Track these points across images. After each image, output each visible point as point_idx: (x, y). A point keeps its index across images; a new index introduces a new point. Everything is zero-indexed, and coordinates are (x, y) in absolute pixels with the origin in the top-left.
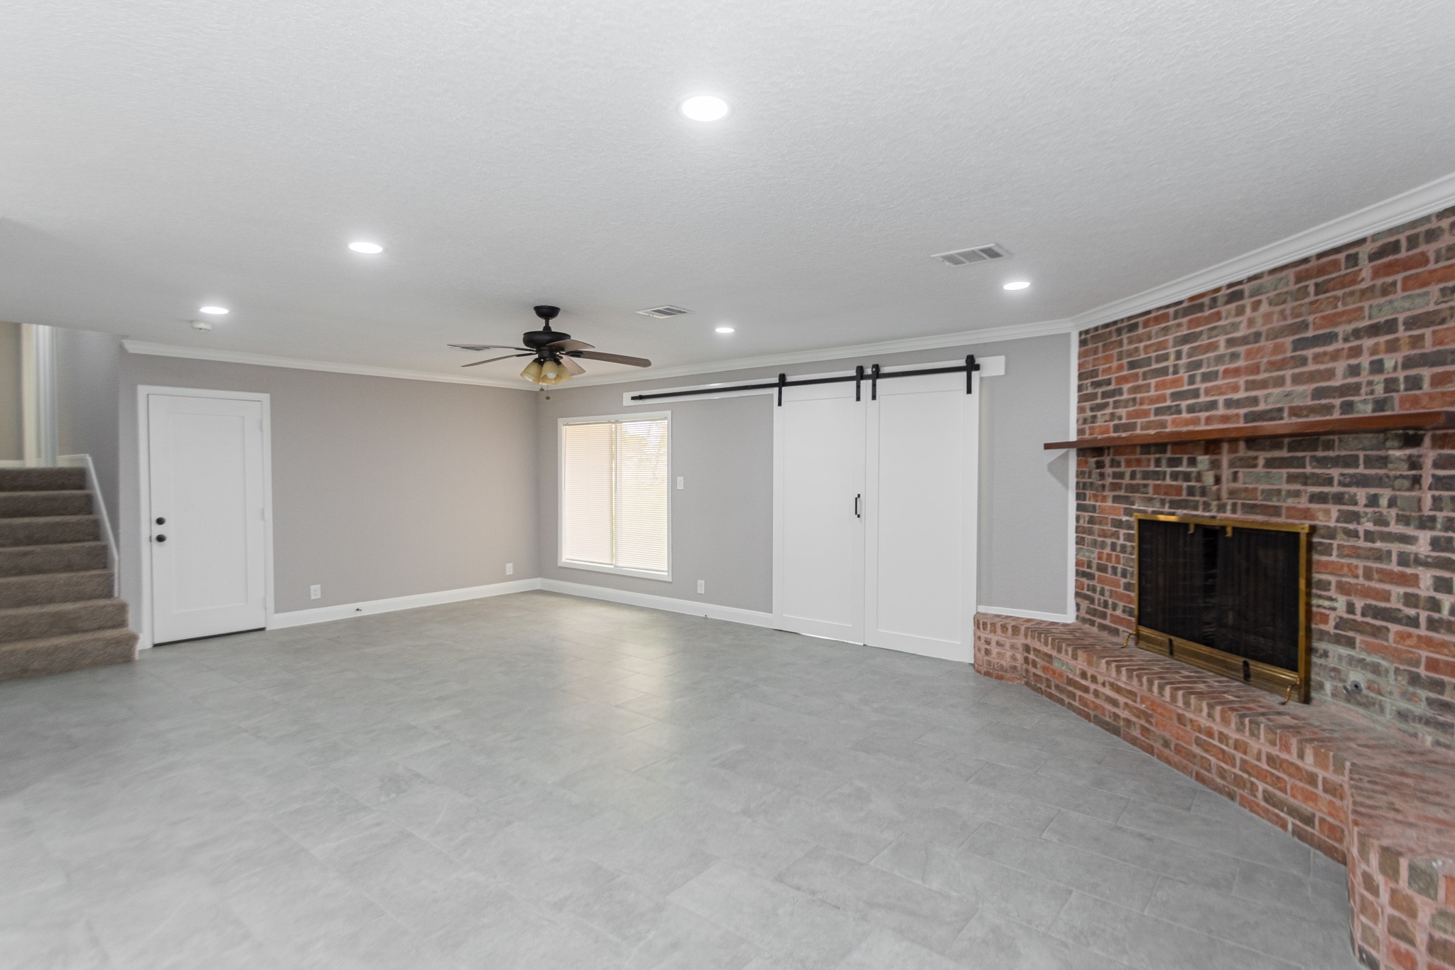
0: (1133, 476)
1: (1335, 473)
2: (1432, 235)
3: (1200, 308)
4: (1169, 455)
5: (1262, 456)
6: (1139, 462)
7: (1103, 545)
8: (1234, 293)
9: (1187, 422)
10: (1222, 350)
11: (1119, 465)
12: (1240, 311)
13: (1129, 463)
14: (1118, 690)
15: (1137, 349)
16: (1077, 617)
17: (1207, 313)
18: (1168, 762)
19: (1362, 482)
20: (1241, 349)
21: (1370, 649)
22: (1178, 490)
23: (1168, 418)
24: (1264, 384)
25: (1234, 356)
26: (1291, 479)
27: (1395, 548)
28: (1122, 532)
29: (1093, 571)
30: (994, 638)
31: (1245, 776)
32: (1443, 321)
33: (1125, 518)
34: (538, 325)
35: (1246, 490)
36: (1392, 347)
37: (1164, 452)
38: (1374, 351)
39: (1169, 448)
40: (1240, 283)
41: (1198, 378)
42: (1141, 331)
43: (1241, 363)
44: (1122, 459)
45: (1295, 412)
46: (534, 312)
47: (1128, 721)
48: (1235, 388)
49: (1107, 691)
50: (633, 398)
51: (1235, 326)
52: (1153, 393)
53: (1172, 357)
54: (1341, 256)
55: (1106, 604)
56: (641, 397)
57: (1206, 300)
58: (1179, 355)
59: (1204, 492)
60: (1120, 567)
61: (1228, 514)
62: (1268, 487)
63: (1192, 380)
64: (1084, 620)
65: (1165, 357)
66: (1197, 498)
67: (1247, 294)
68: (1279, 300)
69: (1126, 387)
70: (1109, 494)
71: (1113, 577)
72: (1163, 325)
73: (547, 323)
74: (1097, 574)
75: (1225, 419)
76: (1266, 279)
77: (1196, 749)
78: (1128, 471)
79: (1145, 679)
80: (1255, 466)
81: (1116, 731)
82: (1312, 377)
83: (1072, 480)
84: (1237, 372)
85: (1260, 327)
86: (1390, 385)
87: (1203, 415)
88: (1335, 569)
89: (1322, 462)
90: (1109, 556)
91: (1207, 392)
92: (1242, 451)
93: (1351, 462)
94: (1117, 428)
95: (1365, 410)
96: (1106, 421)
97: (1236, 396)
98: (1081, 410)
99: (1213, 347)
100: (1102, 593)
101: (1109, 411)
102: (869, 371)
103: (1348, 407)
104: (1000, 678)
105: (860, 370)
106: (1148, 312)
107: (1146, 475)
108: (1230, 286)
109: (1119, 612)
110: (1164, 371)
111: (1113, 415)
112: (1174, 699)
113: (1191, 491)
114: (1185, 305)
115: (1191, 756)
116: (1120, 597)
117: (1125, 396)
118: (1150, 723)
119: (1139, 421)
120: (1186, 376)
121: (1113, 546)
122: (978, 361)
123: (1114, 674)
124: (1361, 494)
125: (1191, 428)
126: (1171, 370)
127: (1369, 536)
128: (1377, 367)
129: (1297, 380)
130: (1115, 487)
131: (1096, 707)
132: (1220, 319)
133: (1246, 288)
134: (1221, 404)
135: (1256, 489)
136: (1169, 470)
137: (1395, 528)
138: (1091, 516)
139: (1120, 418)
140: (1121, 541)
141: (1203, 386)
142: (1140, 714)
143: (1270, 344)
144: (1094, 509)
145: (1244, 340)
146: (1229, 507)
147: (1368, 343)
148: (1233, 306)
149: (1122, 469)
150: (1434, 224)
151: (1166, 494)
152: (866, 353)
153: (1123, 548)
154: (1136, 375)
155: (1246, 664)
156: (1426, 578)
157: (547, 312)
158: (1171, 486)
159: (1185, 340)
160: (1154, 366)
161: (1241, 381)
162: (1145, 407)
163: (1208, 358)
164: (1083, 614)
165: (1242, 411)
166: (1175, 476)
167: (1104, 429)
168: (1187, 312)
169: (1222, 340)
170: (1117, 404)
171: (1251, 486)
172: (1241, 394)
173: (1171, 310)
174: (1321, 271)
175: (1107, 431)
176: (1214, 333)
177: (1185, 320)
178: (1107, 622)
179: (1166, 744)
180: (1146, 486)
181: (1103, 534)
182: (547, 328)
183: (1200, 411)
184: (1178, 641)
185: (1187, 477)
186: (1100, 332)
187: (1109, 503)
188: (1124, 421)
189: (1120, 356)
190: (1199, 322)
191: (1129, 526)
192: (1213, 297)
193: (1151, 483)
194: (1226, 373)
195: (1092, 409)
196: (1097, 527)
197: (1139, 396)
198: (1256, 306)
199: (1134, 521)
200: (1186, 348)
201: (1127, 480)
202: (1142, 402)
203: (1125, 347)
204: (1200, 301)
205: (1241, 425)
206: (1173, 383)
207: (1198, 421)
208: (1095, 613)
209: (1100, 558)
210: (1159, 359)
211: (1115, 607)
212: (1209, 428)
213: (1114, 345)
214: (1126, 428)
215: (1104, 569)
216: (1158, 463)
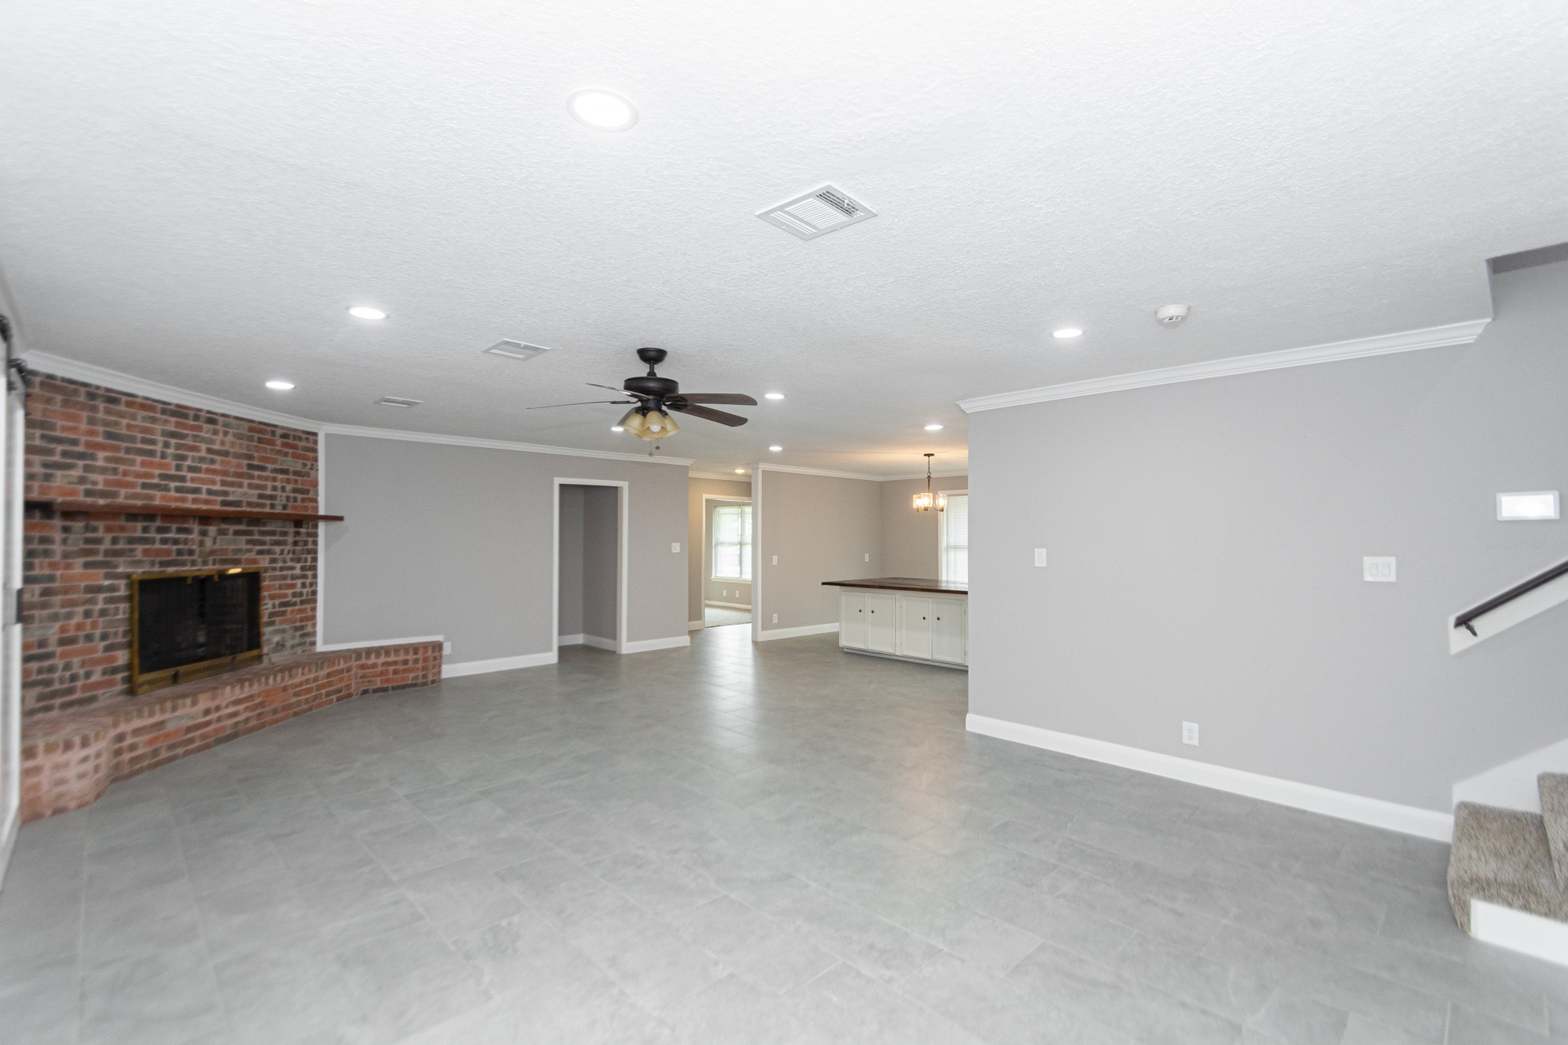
0: (115, 541)
1: (268, 538)
2: (300, 439)
3: (186, 416)
4: (158, 523)
5: (232, 528)
6: (122, 529)
7: (69, 616)
8: (212, 419)
9: (176, 500)
10: (203, 453)
11: (96, 530)
12: (215, 433)
13: (108, 529)
14: (240, 702)
15: (117, 424)
17: (191, 422)
18: (276, 722)
19: (277, 543)
20: (218, 458)
21: (282, 623)
22: (168, 552)
23: (158, 494)
24: (232, 484)
25: (213, 461)
26: (248, 542)
27: (290, 573)
28: (101, 596)
29: (54, 647)
32: (303, 476)
33: (107, 583)
35: (221, 550)
36: (288, 481)
37: (155, 520)
38: (282, 481)
39: (159, 518)
40: (216, 414)
41: (185, 469)
42: (122, 408)
43: (217, 467)
44: (101, 525)
45: (249, 504)
47: (247, 720)
48: (213, 482)
49: (230, 710)
51: (212, 442)
52: (137, 468)
53: (160, 444)
54: (269, 428)
55: (74, 678)
57: (191, 413)
58: (166, 445)
59: (191, 552)
61: (210, 567)
62: (236, 547)
63: (178, 468)
65: (153, 442)
66: (185, 557)
67: (220, 424)
68: (238, 436)
69: (101, 455)
70: (78, 563)
71: (88, 645)
72: (152, 414)
74: (59, 650)
75: (207, 502)
76: (232, 420)
77: (293, 700)
78: (108, 537)
80: (228, 534)
81: (235, 736)
82: (258, 487)
84: (214, 472)
85: (226, 448)
86: (288, 498)
87: (190, 496)
88: (269, 588)
89: (262, 533)
90: (79, 627)
91: (193, 480)
92: (220, 524)
93: (273, 533)
94: (88, 493)
95: (278, 510)
96: (70, 483)
97: (214, 488)
99: (198, 450)
100: (67, 667)
101: (76, 473)
103: (272, 506)
107: (131, 541)
108: (209, 412)
109: (96, 677)
110: (152, 453)
111: (82, 480)
112: (283, 679)
113: (179, 552)
114: (172, 407)
116: (98, 662)
117: (100, 463)
118: (265, 707)
119: (122, 491)
120: (174, 463)
121: (87, 614)
124: (277, 549)
125: (179, 504)
126: (159, 454)
127: (282, 569)
128: (283, 489)
129: (250, 486)
130: (84, 553)
131: (218, 731)
132: (201, 431)
133: (220, 419)
134: (204, 491)
135: (227, 549)
136: (158, 536)
137: (290, 564)
138: (43, 589)
139: (95, 483)
140: (100, 606)
141: (190, 475)
142: (255, 707)
143: (235, 461)
144: (51, 578)
145: (219, 453)
147: (280, 476)
148: (211, 427)
149: (100, 534)
150: (300, 434)
151: (155, 556)
153: (103, 613)
154: (119, 447)
156: (299, 582)
158: (160, 549)
159: (173, 435)
160: (139, 446)
161: (218, 478)
162: (130, 479)
163: (192, 456)
165: (218, 499)
166: (164, 541)
167: (64, 489)
168: (174, 414)
169: (203, 447)
170: (87, 468)
171: (225, 547)
172: (217, 487)
174: (260, 431)
175: (73, 493)
176: (198, 439)
177: (172, 420)
178: (76, 696)
179: (275, 712)
180: (131, 550)
181: (73, 603)
183: (188, 492)
184: (185, 669)
185: (176, 542)
187: (78, 570)
188: (100, 487)
189: (92, 421)
190: (185, 426)
191: (112, 588)
192: (197, 413)
193: (140, 548)
194: (208, 471)
195: (46, 465)
196: (57, 599)
197: (122, 468)
198: (226, 434)
199: (122, 583)
200: (173, 441)
201: (107, 545)
202: (125, 474)
203: (101, 415)
204: (186, 411)
205: (218, 507)
206: (160, 466)
207: (184, 500)
208: (54, 695)
209: (63, 630)
210: (144, 441)
211: (88, 675)
212: (195, 506)
213: (83, 406)
214: (103, 494)
215: (72, 641)
216: (145, 530)
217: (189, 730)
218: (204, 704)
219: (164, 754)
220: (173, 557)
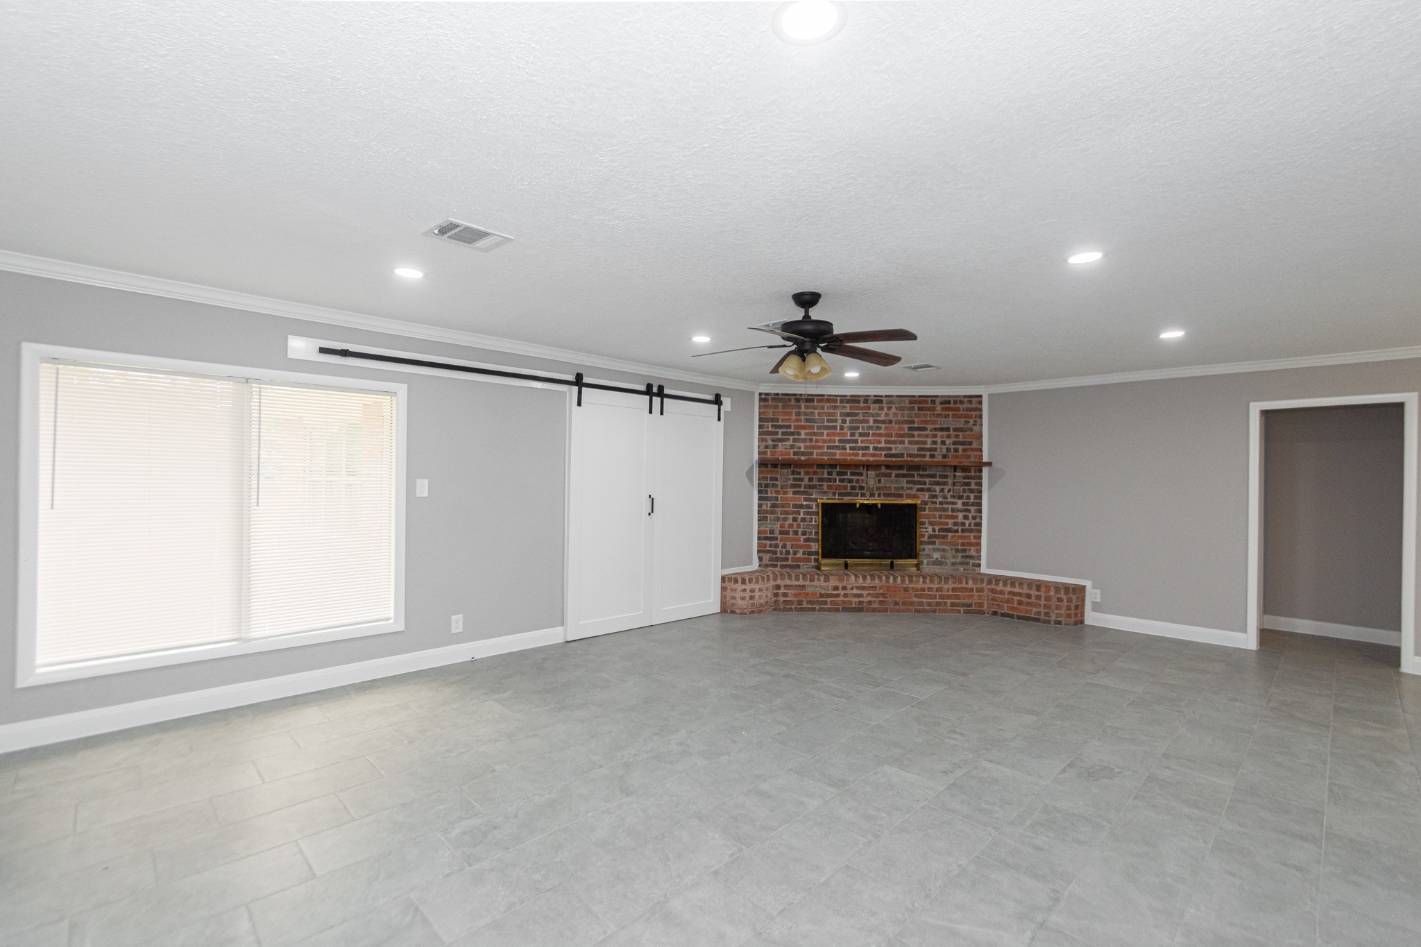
0: (811, 480)
1: (927, 480)
2: (961, 402)
3: (858, 402)
4: (838, 469)
5: (894, 473)
6: (815, 473)
7: (785, 519)
8: (878, 400)
9: (850, 455)
10: (871, 423)
11: (799, 473)
12: (881, 409)
13: (807, 473)
14: (863, 588)
15: (812, 413)
16: (760, 566)
17: (862, 405)
18: (898, 611)
19: (938, 483)
20: (883, 426)
21: (942, 544)
22: (845, 488)
23: (838, 452)
24: (894, 442)
25: (878, 428)
26: (908, 482)
27: (950, 506)
28: (802, 510)
29: (777, 535)
30: (757, 587)
31: (942, 600)
32: (965, 431)
33: (805, 503)
35: (886, 487)
36: (949, 436)
37: (836, 468)
38: (942, 437)
39: (838, 467)
40: (882, 396)
41: (857, 435)
42: (816, 403)
43: (882, 431)
44: (802, 471)
45: (909, 455)
47: (870, 602)
48: (879, 442)
49: (855, 591)
50: (323, 350)
51: (879, 415)
52: (825, 437)
53: (840, 422)
54: (929, 399)
55: (788, 553)
56: (345, 353)
57: (862, 399)
58: (844, 421)
59: (861, 488)
60: (800, 531)
61: (876, 498)
62: (897, 486)
63: (852, 435)
64: (767, 566)
65: (836, 421)
66: (857, 491)
67: (884, 402)
68: (901, 409)
69: (803, 432)
70: (790, 491)
71: (795, 536)
73: (807, 312)
74: (779, 537)
75: (873, 455)
76: (895, 398)
77: (915, 599)
78: (807, 477)
79: (884, 578)
80: (891, 477)
81: (861, 610)
82: (917, 443)
83: (756, 482)
84: (880, 435)
85: (891, 417)
86: (948, 450)
87: (860, 452)
88: (928, 516)
89: (922, 476)
90: (791, 526)
91: (862, 441)
92: (883, 470)
93: (934, 476)
94: (795, 454)
95: (939, 458)
97: (879, 446)
98: (761, 440)
99: (867, 421)
100: (784, 546)
101: (789, 443)
103: (932, 456)
105: (649, 386)
106: (823, 395)
107: (820, 480)
108: (875, 396)
109: (799, 555)
110: (835, 427)
111: (792, 447)
112: (903, 581)
113: (853, 488)
114: (848, 398)
115: (912, 603)
116: (801, 547)
117: (803, 436)
118: (887, 598)
119: (815, 451)
120: (849, 432)
121: (795, 519)
122: (722, 399)
123: (861, 580)
124: (938, 488)
125: (853, 457)
126: (838, 428)
127: (941, 503)
128: (943, 443)
129: (910, 443)
130: (793, 486)
131: (845, 603)
132: (870, 410)
133: (884, 399)
134: (871, 448)
135: (891, 487)
136: (838, 478)
137: (950, 500)
138: (773, 504)
139: (800, 448)
140: (802, 516)
141: (860, 439)
142: (877, 596)
143: (897, 426)
144: (777, 499)
145: (883, 422)
146: (876, 495)
147: (940, 433)
148: (877, 405)
149: (802, 475)
150: (962, 399)
151: (836, 489)
152: (657, 374)
153: (803, 520)
154: (814, 426)
155: (892, 562)
156: (961, 515)
157: (807, 300)
158: (839, 485)
159: (849, 415)
160: (826, 424)
161: (883, 439)
162: (820, 444)
163: (862, 426)
164: (766, 561)
165: (883, 453)
166: (842, 481)
167: (784, 450)
168: (848, 401)
169: (871, 420)
170: (794, 440)
171: (888, 485)
172: (883, 445)
173: (839, 398)
174: (920, 402)
175: (788, 454)
176: (867, 415)
177: (848, 405)
178: (789, 563)
179: (896, 603)
180: (822, 485)
181: (787, 513)
182: (807, 316)
183: (859, 450)
184: (849, 561)
185: (850, 481)
186: (780, 397)
187: (790, 495)
188: (802, 450)
189: (798, 414)
190: (857, 408)
191: (809, 507)
192: (866, 399)
193: (825, 484)
194: (874, 435)
195: (773, 441)
196: (779, 510)
197: (814, 438)
198: (889, 408)
199: (814, 504)
200: (848, 419)
201: (806, 482)
202: (817, 441)
203: (803, 409)
204: (857, 398)
205: (883, 458)
206: (839, 434)
207: (857, 455)
208: (777, 559)
209: (782, 526)
210: (828, 421)
211: (795, 553)
212: (864, 459)
213: (793, 407)
214: (803, 454)
215: (788, 533)
216: (829, 473)
217: (822, 595)
218: (833, 582)
219: (805, 605)
220: (849, 490)
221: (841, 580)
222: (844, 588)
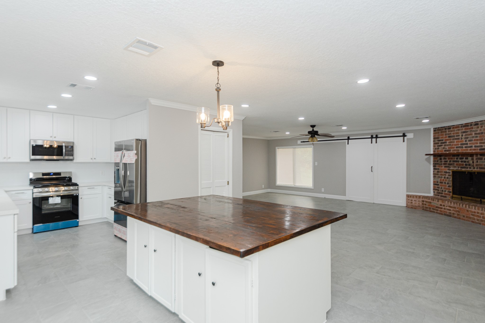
0: (450, 161)
3: (468, 126)
4: (460, 157)
6: (452, 159)
7: (442, 177)
8: (476, 124)
9: (465, 150)
10: (473, 135)
11: (446, 159)
12: (478, 128)
13: (449, 159)
14: (451, 207)
15: (451, 134)
16: (434, 195)
17: (469, 127)
18: (464, 220)
20: (478, 135)
22: (463, 165)
23: (460, 149)
25: (477, 137)
28: (447, 174)
29: (439, 183)
30: (414, 199)
31: (483, 219)
33: (448, 171)
34: (311, 129)
35: (480, 164)
37: (459, 156)
39: (460, 156)
40: (478, 122)
41: (468, 141)
42: (452, 129)
43: (478, 138)
44: (447, 158)
46: (310, 127)
47: (453, 214)
48: (477, 143)
49: (448, 208)
50: (301, 142)
51: (477, 131)
52: (455, 143)
53: (461, 136)
55: (443, 191)
56: (304, 142)
57: (469, 124)
58: (462, 136)
59: (469, 165)
60: (447, 182)
61: (476, 169)
63: (466, 141)
64: (436, 195)
65: (459, 136)
66: (468, 166)
67: (479, 124)
69: (448, 142)
70: (443, 166)
71: (445, 184)
72: (458, 129)
73: (313, 129)
74: (440, 184)
75: (475, 150)
76: (483, 122)
77: (471, 216)
78: (449, 160)
79: (458, 204)
80: (482, 159)
81: (450, 216)
83: (432, 162)
84: (477, 140)
85: (482, 131)
87: (469, 149)
90: (443, 180)
91: (470, 144)
92: (479, 156)
94: (445, 151)
96: (442, 149)
97: (477, 145)
98: (434, 146)
99: (471, 134)
100: (441, 188)
101: (443, 147)
102: (374, 136)
104: (415, 208)
105: (372, 136)
106: (454, 126)
107: (454, 161)
108: (475, 122)
109: (446, 192)
110: (459, 139)
111: (444, 148)
112: (466, 207)
113: (466, 165)
114: (464, 125)
115: (470, 218)
116: (447, 189)
117: (447, 144)
118: (460, 213)
119: (452, 149)
120: (464, 140)
121: (445, 178)
122: (406, 134)
123: (450, 204)
125: (466, 151)
126: (460, 139)
130: (444, 164)
131: (445, 212)
132: (473, 129)
133: (479, 123)
134: (473, 146)
135: (482, 164)
136: (460, 160)
138: (438, 171)
139: (446, 148)
140: (447, 176)
141: (469, 143)
142: (457, 211)
144: (438, 169)
145: (479, 134)
146: (476, 168)
148: (476, 126)
149: (447, 160)
151: (459, 165)
152: (374, 132)
153: (448, 178)
154: (451, 139)
155: (481, 200)
157: (313, 126)
158: (461, 164)
159: (464, 132)
160: (456, 137)
161: (478, 142)
162: (453, 146)
163: (470, 137)
164: (436, 193)
165: (479, 148)
166: (462, 162)
167: (441, 150)
168: (464, 126)
169: (473, 133)
170: (445, 145)
172: (478, 145)
173: (460, 126)
175: (442, 151)
176: (471, 131)
177: (464, 128)
178: (443, 195)
179: (464, 216)
180: (454, 164)
181: (441, 175)
182: (313, 130)
183: (468, 148)
184: (463, 197)
185: (465, 162)
186: (440, 129)
187: (443, 168)
188: (447, 149)
189: (446, 135)
190: (467, 129)
191: (449, 173)
192: (471, 124)
193: (455, 163)
194: (475, 140)
195: (438, 146)
196: (440, 173)
197: (451, 144)
198: (482, 127)
199: (451, 172)
200: (464, 134)
201: (448, 162)
202: (452, 145)
203: (447, 133)
204: (468, 124)
205: (479, 151)
206: (461, 141)
207: (467, 150)
208: (439, 193)
209: (441, 180)
210: (457, 136)
211: (445, 191)
212: (471, 151)
213: (444, 132)
214: (448, 151)
215: (442, 183)
216: (457, 159)
217: (437, 207)
218: (440, 202)
219: (432, 210)
220: (464, 166)
221: (443, 202)
222: (444, 206)
